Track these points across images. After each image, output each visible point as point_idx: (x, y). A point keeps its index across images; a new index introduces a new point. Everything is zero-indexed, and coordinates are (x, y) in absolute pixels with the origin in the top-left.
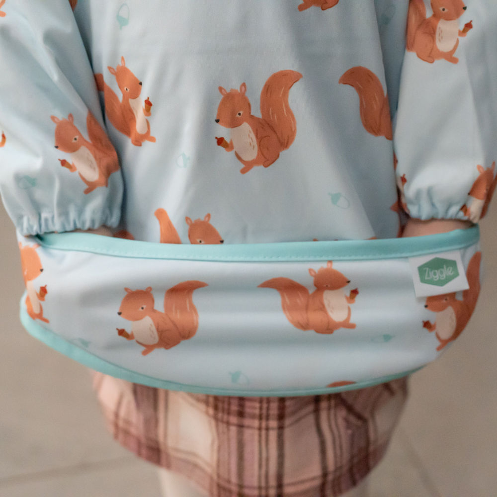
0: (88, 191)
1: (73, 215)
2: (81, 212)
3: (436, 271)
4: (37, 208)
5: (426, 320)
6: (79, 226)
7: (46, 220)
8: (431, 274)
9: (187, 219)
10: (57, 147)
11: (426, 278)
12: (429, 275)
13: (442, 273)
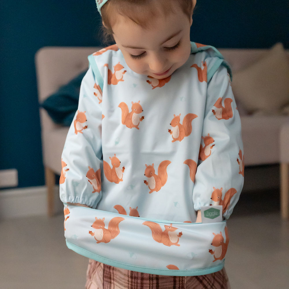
0: (94, 192)
1: (86, 199)
2: (89, 199)
3: (211, 213)
4: (75, 194)
5: (210, 249)
6: (87, 204)
7: (77, 198)
8: (209, 214)
9: (130, 208)
10: (87, 176)
11: (207, 216)
12: (208, 215)
13: (213, 214)
